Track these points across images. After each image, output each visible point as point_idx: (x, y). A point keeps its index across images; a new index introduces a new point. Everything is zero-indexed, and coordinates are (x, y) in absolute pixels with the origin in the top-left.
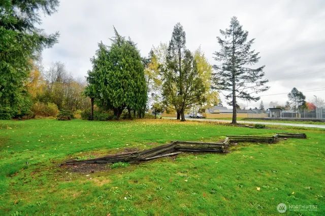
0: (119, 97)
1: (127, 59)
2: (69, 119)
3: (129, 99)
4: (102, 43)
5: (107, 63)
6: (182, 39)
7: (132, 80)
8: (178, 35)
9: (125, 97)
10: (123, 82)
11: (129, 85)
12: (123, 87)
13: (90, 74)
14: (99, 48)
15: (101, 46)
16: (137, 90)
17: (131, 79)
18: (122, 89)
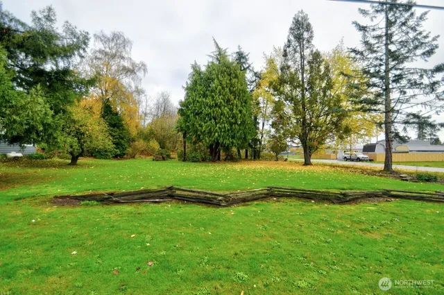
0: (210, 132)
1: (222, 79)
2: (164, 159)
3: (222, 134)
4: (196, 63)
5: (199, 87)
6: (306, 35)
7: (226, 108)
8: (301, 29)
9: (216, 131)
10: (213, 112)
11: (221, 114)
12: (215, 119)
13: (182, 104)
14: (192, 71)
15: (195, 67)
16: (233, 121)
17: (225, 106)
18: (213, 121)
